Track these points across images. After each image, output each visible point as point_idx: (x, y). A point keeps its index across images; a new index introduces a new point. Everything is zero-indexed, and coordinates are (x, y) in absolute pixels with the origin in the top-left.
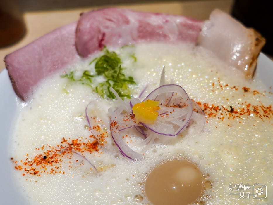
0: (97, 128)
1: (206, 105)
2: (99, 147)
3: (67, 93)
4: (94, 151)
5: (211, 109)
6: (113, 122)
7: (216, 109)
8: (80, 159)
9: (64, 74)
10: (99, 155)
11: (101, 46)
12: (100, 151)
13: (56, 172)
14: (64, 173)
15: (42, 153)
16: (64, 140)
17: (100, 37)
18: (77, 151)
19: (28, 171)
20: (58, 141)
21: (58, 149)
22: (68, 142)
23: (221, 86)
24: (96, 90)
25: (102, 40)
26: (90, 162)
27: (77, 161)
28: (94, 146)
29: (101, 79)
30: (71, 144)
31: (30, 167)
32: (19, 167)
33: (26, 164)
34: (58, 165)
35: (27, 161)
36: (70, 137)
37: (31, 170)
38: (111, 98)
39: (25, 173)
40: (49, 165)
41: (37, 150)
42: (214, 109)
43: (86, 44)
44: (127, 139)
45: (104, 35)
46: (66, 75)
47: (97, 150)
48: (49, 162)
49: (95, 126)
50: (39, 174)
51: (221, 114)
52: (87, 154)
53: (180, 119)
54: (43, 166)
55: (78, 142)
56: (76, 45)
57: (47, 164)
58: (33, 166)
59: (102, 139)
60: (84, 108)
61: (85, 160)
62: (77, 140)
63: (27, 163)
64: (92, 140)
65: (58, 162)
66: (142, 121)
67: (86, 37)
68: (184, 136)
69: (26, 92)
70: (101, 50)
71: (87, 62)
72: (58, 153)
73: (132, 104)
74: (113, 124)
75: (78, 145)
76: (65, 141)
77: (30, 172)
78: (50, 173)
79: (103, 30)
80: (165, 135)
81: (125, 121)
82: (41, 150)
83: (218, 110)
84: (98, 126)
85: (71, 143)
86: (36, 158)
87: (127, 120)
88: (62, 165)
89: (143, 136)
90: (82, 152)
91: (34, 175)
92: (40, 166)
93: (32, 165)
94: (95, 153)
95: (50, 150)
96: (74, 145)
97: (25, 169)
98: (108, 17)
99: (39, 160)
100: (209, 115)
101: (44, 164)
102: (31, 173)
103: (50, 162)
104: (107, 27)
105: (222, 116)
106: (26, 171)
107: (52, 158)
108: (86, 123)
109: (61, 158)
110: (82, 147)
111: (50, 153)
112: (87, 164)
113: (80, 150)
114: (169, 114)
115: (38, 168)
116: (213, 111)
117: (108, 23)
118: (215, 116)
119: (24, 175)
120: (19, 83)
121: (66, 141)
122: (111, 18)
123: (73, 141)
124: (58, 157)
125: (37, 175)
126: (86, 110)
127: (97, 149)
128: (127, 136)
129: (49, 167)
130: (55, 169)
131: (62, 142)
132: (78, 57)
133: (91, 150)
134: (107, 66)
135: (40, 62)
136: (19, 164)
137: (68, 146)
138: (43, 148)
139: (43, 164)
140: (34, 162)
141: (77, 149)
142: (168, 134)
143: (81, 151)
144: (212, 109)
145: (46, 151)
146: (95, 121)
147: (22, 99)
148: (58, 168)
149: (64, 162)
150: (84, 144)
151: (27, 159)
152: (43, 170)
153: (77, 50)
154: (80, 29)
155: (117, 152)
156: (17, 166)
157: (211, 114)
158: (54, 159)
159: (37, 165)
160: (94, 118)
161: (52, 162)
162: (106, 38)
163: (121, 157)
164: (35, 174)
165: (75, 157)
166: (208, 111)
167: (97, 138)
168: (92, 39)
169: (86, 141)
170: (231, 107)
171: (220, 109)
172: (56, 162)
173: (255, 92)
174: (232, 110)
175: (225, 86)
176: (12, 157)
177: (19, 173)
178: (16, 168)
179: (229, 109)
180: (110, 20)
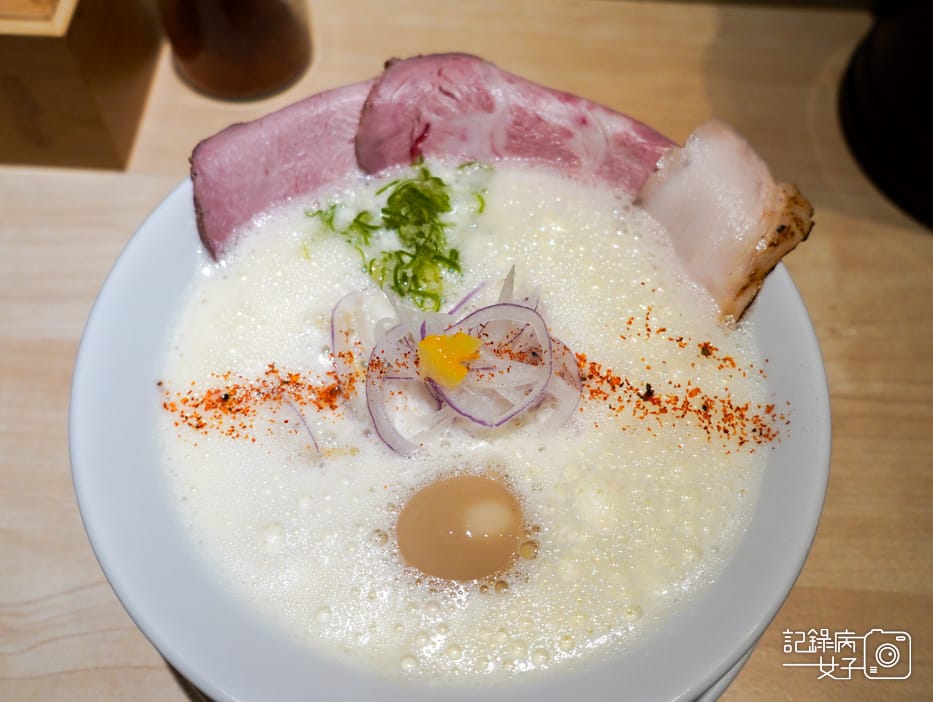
0: (348, 357)
1: (596, 367)
2: (339, 401)
3: (308, 257)
4: (326, 407)
5: (603, 378)
6: (375, 359)
7: (615, 383)
8: (293, 418)
9: (315, 208)
10: (333, 418)
11: (414, 154)
12: (337, 411)
13: (238, 436)
14: (254, 441)
15: (223, 386)
16: (272, 370)
17: (418, 131)
18: (293, 400)
19: (187, 418)
20: (261, 370)
21: (257, 385)
22: (280, 374)
23: (649, 330)
24: (368, 268)
25: (421, 138)
26: (310, 432)
27: (286, 422)
28: (330, 396)
29: (389, 241)
30: (285, 382)
31: (193, 411)
32: (173, 405)
33: (185, 401)
34: (245, 420)
35: (189, 397)
36: (287, 365)
37: (192, 417)
39: (180, 420)
40: (230, 415)
41: (214, 377)
42: (608, 382)
43: (380, 142)
44: (399, 400)
45: (427, 127)
46: (319, 213)
47: (333, 407)
48: (230, 410)
49: (344, 352)
50: (205, 428)
51: (620, 399)
52: (310, 411)
53: (518, 388)
54: (217, 415)
55: (301, 380)
56: (357, 141)
57: (227, 414)
58: (197, 410)
59: (350, 385)
60: (332, 305)
61: (302, 425)
62: (298, 375)
63: (187, 400)
64: (331, 381)
65: (249, 413)
66: (432, 377)
67: (384, 127)
68: (523, 426)
69: (222, 237)
70: (413, 163)
71: (374, 186)
72: (254, 394)
73: (426, 328)
74: (375, 364)
75: (298, 385)
76: (273, 371)
77: (190, 420)
78: (227, 435)
79: (430, 116)
80: (473, 419)
82: (222, 379)
83: (617, 387)
84: (350, 354)
85: (287, 380)
86: (210, 393)
87: (404, 364)
88: (254, 424)
89: (435, 402)
90: (301, 404)
91: (195, 430)
92: (212, 412)
93: (197, 406)
94: (327, 412)
95: (240, 384)
96: (291, 385)
97: (182, 412)
99: (214, 398)
100: (592, 392)
101: (219, 412)
102: (190, 424)
103: (233, 410)
104: (438, 111)
105: (619, 404)
106: (182, 416)
107: (239, 402)
108: (328, 341)
109: (257, 408)
110: (304, 393)
111: (238, 391)
112: (303, 434)
113: (300, 397)
114: (496, 373)
115: (207, 417)
116: (606, 387)
117: (445, 101)
118: (605, 399)
119: (177, 424)
121: (276, 372)
123: (290, 376)
124: (251, 403)
125: (201, 430)
126: (334, 310)
127: (335, 404)
128: (400, 393)
129: (228, 420)
130: (237, 428)
131: (267, 373)
132: (358, 174)
133: (322, 403)
134: (407, 214)
135: (267, 172)
136: (174, 398)
137: (277, 383)
138: (225, 376)
139: (218, 410)
140: (202, 402)
141: (294, 395)
142: (478, 418)
143: (300, 401)
144: (605, 381)
145: (230, 384)
146: (347, 341)
147: (213, 252)
148: (244, 427)
149: (262, 415)
150: (310, 387)
151: (190, 392)
152: (215, 422)
153: (357, 154)
155: (369, 426)
156: (168, 403)
157: (598, 391)
158: (242, 406)
159: (206, 409)
160: (347, 334)
161: (238, 410)
162: (430, 137)
163: (374, 436)
164: (198, 427)
165: (285, 412)
166: (593, 384)
167: (341, 379)
168: (397, 132)
169: (316, 383)
170: (649, 386)
171: (621, 385)
172: (245, 412)
173: (728, 363)
174: (649, 395)
175: (658, 332)
176: (160, 380)
177: (169, 418)
178: (165, 405)
179: (643, 391)
180: (449, 95)
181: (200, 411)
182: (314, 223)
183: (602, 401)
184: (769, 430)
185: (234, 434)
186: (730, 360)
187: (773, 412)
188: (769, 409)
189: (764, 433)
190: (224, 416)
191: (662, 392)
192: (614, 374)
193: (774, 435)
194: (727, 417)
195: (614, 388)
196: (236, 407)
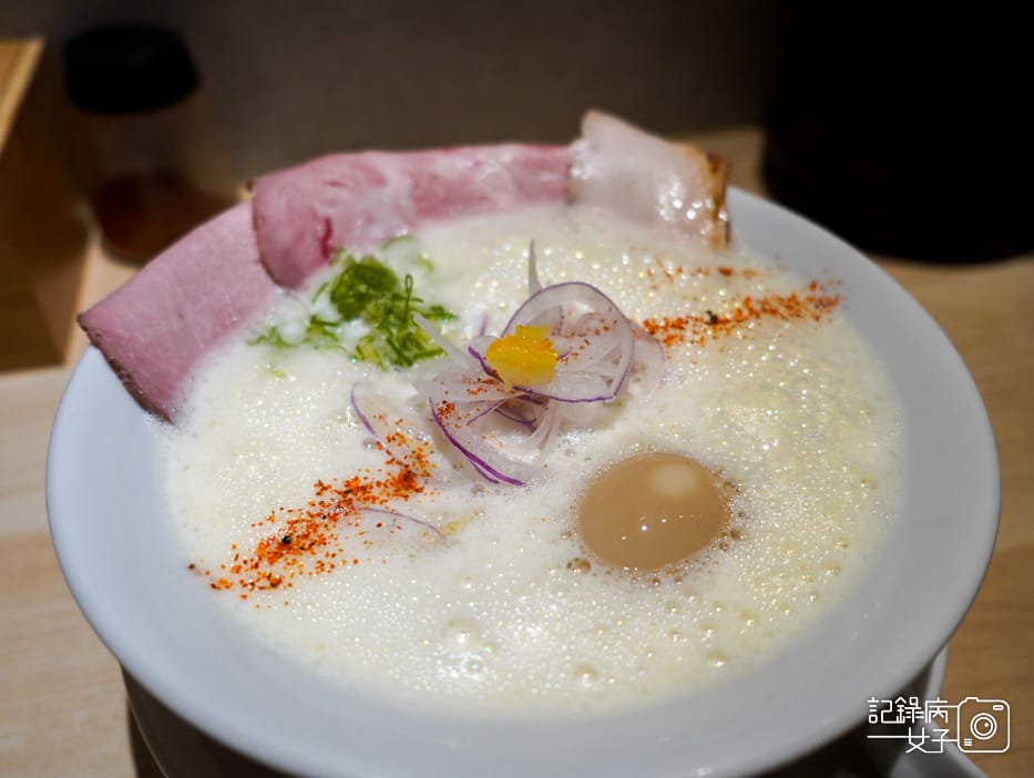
0: (399, 439)
1: (651, 323)
2: (420, 483)
3: (282, 376)
4: (412, 494)
5: (665, 328)
6: (441, 405)
7: (679, 324)
8: (386, 520)
9: (253, 338)
10: (428, 498)
11: (327, 251)
12: (427, 491)
13: (333, 566)
14: (356, 562)
15: (278, 530)
16: (322, 488)
17: (320, 229)
18: (369, 504)
19: (253, 584)
20: (310, 494)
21: (314, 511)
22: (334, 488)
24: (359, 354)
25: (327, 237)
26: (415, 520)
27: (379, 525)
28: (406, 482)
29: (357, 329)
30: (347, 492)
31: (254, 573)
32: (222, 582)
33: (238, 570)
34: (331, 549)
35: (240, 562)
36: (337, 476)
37: (258, 580)
38: (405, 365)
39: (245, 591)
40: (306, 553)
41: (257, 527)
42: (673, 327)
43: (287, 253)
45: (328, 224)
46: (261, 339)
47: (419, 490)
48: (302, 548)
49: (392, 435)
50: (285, 583)
51: (695, 333)
52: (397, 504)
53: (607, 358)
54: (290, 561)
55: (362, 483)
56: (263, 261)
57: (301, 554)
58: (260, 569)
59: (421, 462)
61: (398, 519)
62: (356, 479)
63: (239, 567)
64: (396, 470)
65: (327, 541)
66: (519, 383)
67: (285, 235)
69: (168, 397)
70: (332, 262)
71: (304, 296)
72: (318, 520)
73: (477, 350)
74: (445, 410)
75: (364, 489)
76: (325, 489)
77: (257, 584)
78: (318, 573)
79: (323, 211)
81: (474, 393)
82: (270, 523)
83: (684, 325)
84: (398, 434)
85: (344, 489)
86: (262, 546)
87: (480, 390)
88: (342, 547)
90: (381, 503)
91: (273, 590)
92: (280, 563)
93: (256, 566)
94: (415, 498)
95: (295, 519)
96: (354, 493)
97: (242, 582)
98: (328, 177)
99: (273, 547)
100: (665, 341)
101: (290, 558)
102: (262, 588)
103: (306, 547)
104: (332, 203)
105: (697, 338)
106: (245, 586)
107: (306, 536)
108: (365, 434)
109: (333, 531)
110: (376, 492)
111: (297, 526)
112: (409, 529)
113: (374, 499)
114: (578, 351)
115: (278, 569)
116: (672, 332)
117: (332, 192)
118: (682, 340)
119: (244, 597)
120: (143, 376)
121: (330, 487)
122: (336, 178)
123: (348, 484)
124: (321, 530)
125: (281, 586)
126: (353, 401)
127: (418, 487)
129: (308, 561)
130: (324, 560)
131: (319, 494)
132: (279, 291)
133: (404, 492)
134: (368, 289)
135: (181, 316)
136: (218, 575)
137: (338, 498)
138: (273, 519)
139: (287, 556)
140: (260, 559)
141: (367, 499)
142: (593, 398)
143: (377, 502)
144: (669, 328)
145: (283, 524)
146: (387, 424)
147: (164, 416)
148: (334, 555)
149: (345, 537)
150: (379, 484)
151: (237, 556)
152: (294, 569)
153: (269, 272)
154: (263, 218)
155: (474, 481)
156: (216, 583)
157: (670, 338)
158: (313, 537)
159: (271, 562)
160: (381, 417)
161: (312, 544)
162: (336, 229)
163: (489, 488)
164: (274, 585)
165: (367, 521)
166: (660, 335)
167: (406, 462)
168: (300, 236)
169: (383, 478)
170: (709, 313)
171: (687, 322)
172: (323, 542)
173: (749, 274)
174: (714, 320)
176: (189, 564)
177: (229, 599)
178: (213, 586)
179: (707, 318)
180: (334, 184)
181: (265, 567)
183: (680, 343)
184: (828, 299)
185: (327, 568)
186: (749, 271)
187: (819, 285)
188: (813, 286)
189: (825, 304)
190: (297, 557)
191: (725, 312)
192: (673, 318)
193: (836, 299)
194: (789, 308)
195: (682, 328)
196: (307, 543)
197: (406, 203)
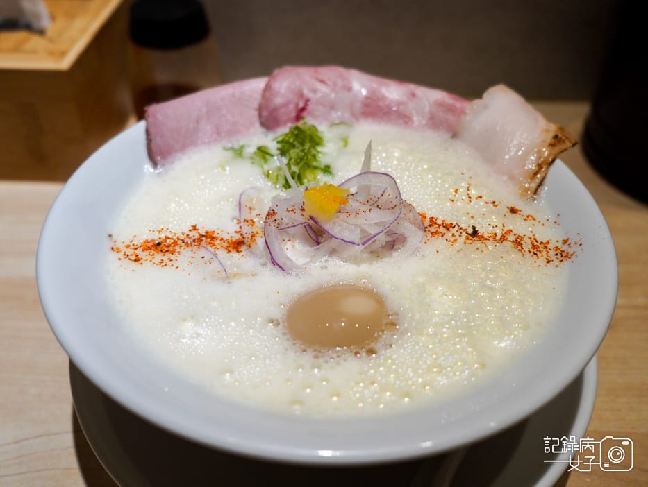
0: (250, 222)
1: (434, 219)
2: (243, 248)
3: (223, 169)
4: (234, 251)
5: (439, 225)
6: (271, 211)
7: (448, 227)
8: (208, 256)
10: (239, 257)
11: (298, 118)
12: (242, 254)
13: (166, 265)
14: (177, 268)
15: (156, 237)
16: (194, 228)
17: (301, 105)
18: (209, 247)
19: (128, 256)
20: (186, 228)
21: (182, 237)
22: (199, 231)
23: (470, 198)
24: (267, 174)
25: (303, 109)
26: (221, 263)
27: (203, 257)
28: (237, 245)
30: (203, 236)
31: (133, 251)
32: (118, 249)
33: (128, 246)
34: (172, 257)
35: (131, 244)
36: (205, 225)
38: (285, 188)
39: (122, 257)
40: (161, 254)
41: (151, 232)
42: (444, 227)
43: (275, 110)
44: (289, 245)
45: (307, 102)
46: (232, 149)
47: (238, 251)
48: (161, 251)
49: (249, 218)
50: (140, 262)
51: (453, 235)
52: (222, 253)
54: (151, 254)
55: (215, 235)
56: (260, 109)
57: (158, 253)
59: (252, 239)
60: (241, 191)
61: (214, 258)
62: (214, 232)
64: (236, 237)
65: (175, 253)
66: (313, 215)
67: (278, 101)
68: (382, 258)
69: (163, 157)
71: (271, 136)
72: (180, 242)
74: (271, 214)
75: (213, 238)
76: (195, 229)
77: (130, 257)
79: (306, 92)
80: (345, 241)
81: (289, 211)
82: (157, 233)
83: (450, 228)
84: (252, 220)
85: (204, 234)
86: (147, 242)
87: (293, 210)
88: (178, 258)
90: (215, 248)
91: (133, 262)
92: (147, 252)
93: (136, 249)
94: (235, 254)
95: (170, 236)
96: (208, 238)
97: (125, 253)
98: (320, 77)
99: (149, 245)
100: (432, 233)
102: (130, 259)
103: (164, 251)
104: (314, 91)
105: (453, 239)
106: (125, 255)
107: (168, 246)
108: (236, 213)
109: (182, 250)
110: (217, 242)
111: (168, 241)
112: (215, 264)
113: (214, 245)
115: (143, 255)
116: (442, 230)
117: (319, 86)
118: (442, 236)
119: (120, 259)
120: (157, 141)
121: (198, 230)
122: (325, 78)
123: (207, 232)
124: (177, 247)
126: (241, 195)
127: (240, 250)
128: (289, 240)
129: (159, 257)
130: (165, 260)
131: (190, 230)
133: (230, 249)
134: (294, 141)
135: (198, 122)
136: (119, 245)
137: (197, 236)
138: (159, 232)
139: (152, 251)
140: (140, 246)
141: (210, 243)
142: (348, 240)
144: (441, 227)
145: (163, 236)
146: (250, 213)
148: (171, 260)
149: (184, 255)
150: (222, 239)
151: (132, 241)
152: (150, 258)
153: (260, 116)
155: (266, 260)
156: (115, 248)
157: (437, 233)
158: (171, 249)
159: (143, 250)
160: (250, 208)
161: (167, 251)
162: (310, 107)
163: (270, 265)
164: (136, 261)
165: (202, 252)
166: (433, 229)
167: (245, 235)
168: (285, 105)
169: (226, 237)
170: (474, 228)
171: (454, 227)
172: (172, 253)
173: (530, 218)
174: (475, 233)
175: (477, 199)
176: (110, 234)
177: (114, 256)
178: (112, 249)
179: (470, 231)
180: (322, 82)
181: (139, 252)
182: (229, 154)
183: (440, 238)
184: (567, 253)
185: (163, 264)
186: (532, 216)
187: (568, 243)
188: (565, 242)
189: (563, 255)
190: (156, 253)
191: (484, 231)
192: (448, 222)
193: (572, 255)
194: (534, 246)
195: (448, 229)
196: (166, 249)
197: (358, 106)
